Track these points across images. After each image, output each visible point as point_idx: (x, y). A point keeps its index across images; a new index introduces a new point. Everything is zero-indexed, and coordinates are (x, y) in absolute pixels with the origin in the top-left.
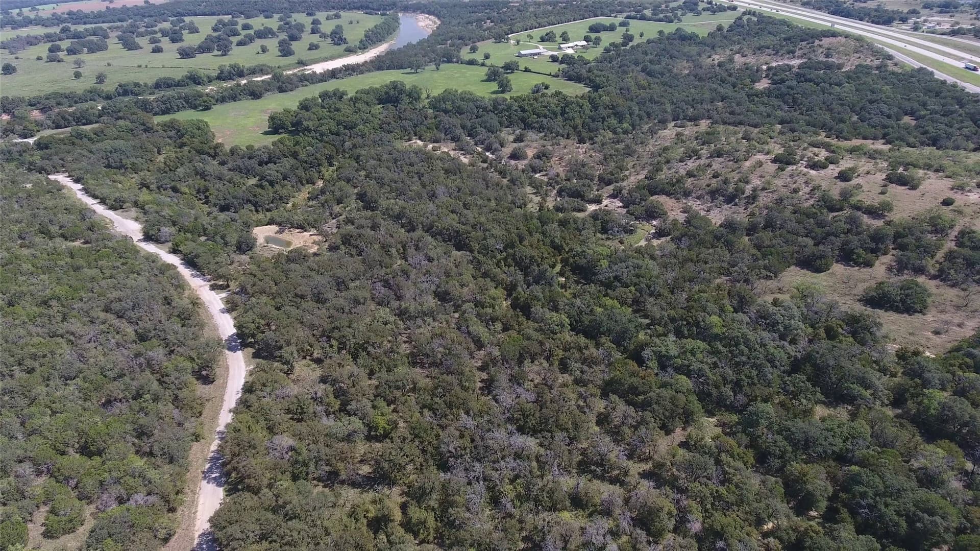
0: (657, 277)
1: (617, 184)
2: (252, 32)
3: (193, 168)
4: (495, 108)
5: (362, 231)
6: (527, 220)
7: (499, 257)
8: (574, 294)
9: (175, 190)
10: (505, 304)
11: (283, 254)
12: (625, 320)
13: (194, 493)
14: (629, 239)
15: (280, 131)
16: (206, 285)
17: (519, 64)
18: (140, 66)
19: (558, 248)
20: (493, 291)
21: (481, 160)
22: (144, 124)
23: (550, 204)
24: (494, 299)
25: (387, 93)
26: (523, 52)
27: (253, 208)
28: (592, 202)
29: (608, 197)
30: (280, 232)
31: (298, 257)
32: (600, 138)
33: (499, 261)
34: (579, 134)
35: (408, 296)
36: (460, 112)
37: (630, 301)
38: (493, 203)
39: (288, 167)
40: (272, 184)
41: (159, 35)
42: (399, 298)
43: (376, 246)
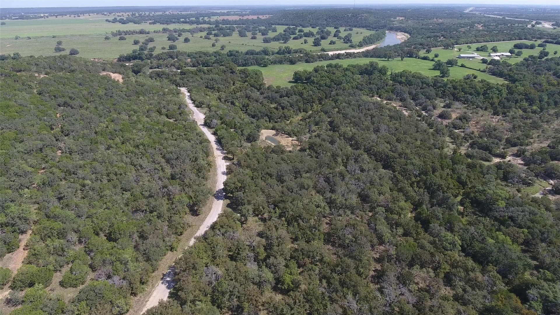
0: (551, 226)
1: (521, 147)
2: (303, 33)
3: (245, 94)
4: (435, 85)
5: (323, 143)
6: (442, 158)
7: (414, 179)
8: (469, 221)
9: (233, 103)
10: (410, 215)
11: (271, 147)
12: (514, 256)
13: (153, 286)
14: (526, 190)
15: (298, 81)
16: (221, 156)
17: (458, 61)
18: (243, 44)
19: (462, 184)
20: (402, 203)
21: (417, 115)
22: (231, 69)
23: (463, 150)
24: (402, 209)
25: (366, 69)
26: (462, 55)
27: (268, 120)
28: (497, 156)
29: (512, 155)
30: (276, 135)
31: (279, 150)
32: (512, 113)
33: (413, 183)
34: (495, 109)
35: (339, 191)
36: (409, 83)
37: (521, 241)
38: (419, 143)
39: (295, 100)
40: (283, 108)
41: (258, 31)
42: (332, 191)
43: (329, 154)
